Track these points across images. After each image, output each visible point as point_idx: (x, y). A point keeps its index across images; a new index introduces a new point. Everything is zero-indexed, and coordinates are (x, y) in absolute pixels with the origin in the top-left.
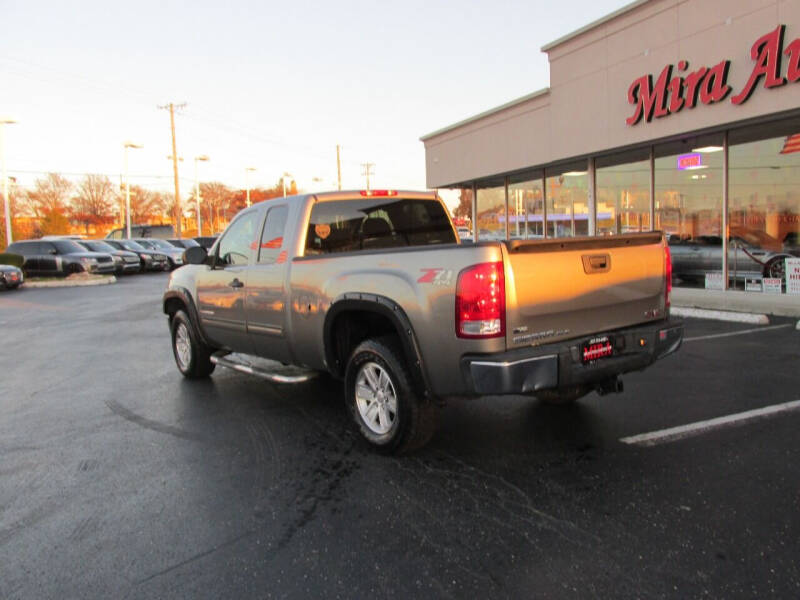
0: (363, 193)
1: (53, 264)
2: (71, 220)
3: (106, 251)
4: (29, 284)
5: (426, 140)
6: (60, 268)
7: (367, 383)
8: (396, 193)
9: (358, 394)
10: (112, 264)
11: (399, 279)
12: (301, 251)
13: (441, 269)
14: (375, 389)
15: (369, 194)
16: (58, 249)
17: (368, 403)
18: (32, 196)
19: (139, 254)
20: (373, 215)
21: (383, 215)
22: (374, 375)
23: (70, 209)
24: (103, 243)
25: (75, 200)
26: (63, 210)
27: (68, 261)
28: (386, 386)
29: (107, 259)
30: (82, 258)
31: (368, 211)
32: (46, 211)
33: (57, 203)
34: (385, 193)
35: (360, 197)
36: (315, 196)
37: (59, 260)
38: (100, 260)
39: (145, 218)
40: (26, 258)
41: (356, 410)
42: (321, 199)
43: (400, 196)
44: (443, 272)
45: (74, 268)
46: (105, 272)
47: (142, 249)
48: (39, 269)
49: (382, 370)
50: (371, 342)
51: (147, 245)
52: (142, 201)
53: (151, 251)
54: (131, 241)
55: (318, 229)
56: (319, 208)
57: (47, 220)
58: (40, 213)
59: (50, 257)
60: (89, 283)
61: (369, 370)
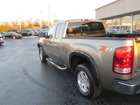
0: (82, 20)
1: (27, 34)
2: (33, 26)
3: (36, 31)
4: (23, 37)
5: (96, 10)
6: (28, 35)
7: (81, 76)
8: (91, 20)
9: (78, 79)
10: (37, 34)
11: (92, 48)
12: (64, 36)
13: (108, 47)
14: (83, 78)
15: (83, 20)
16: (28, 31)
17: (81, 82)
18: (27, 22)
19: (42, 32)
20: (85, 26)
21: (87, 26)
22: (83, 75)
23: (33, 24)
24: (36, 30)
25: (34, 22)
26: (32, 24)
27: (30, 33)
28: (86, 79)
29: (36, 33)
30: (32, 33)
31: (83, 25)
32: (29, 24)
33: (31, 23)
34: (88, 20)
35: (81, 21)
36: (69, 21)
37: (28, 33)
38: (35, 33)
39: (45, 25)
40: (23, 33)
41: (77, 83)
42: (70, 22)
43: (92, 21)
44: (108, 48)
45: (31, 35)
46: (36, 35)
47: (43, 31)
48: (25, 35)
49: (85, 74)
50: (82, 65)
51: (44, 30)
52: (45, 22)
53: (44, 31)
54: (41, 30)
55: (69, 30)
56: (70, 24)
57: (29, 26)
58: (28, 25)
59: (27, 33)
60: (33, 37)
61: (82, 73)
